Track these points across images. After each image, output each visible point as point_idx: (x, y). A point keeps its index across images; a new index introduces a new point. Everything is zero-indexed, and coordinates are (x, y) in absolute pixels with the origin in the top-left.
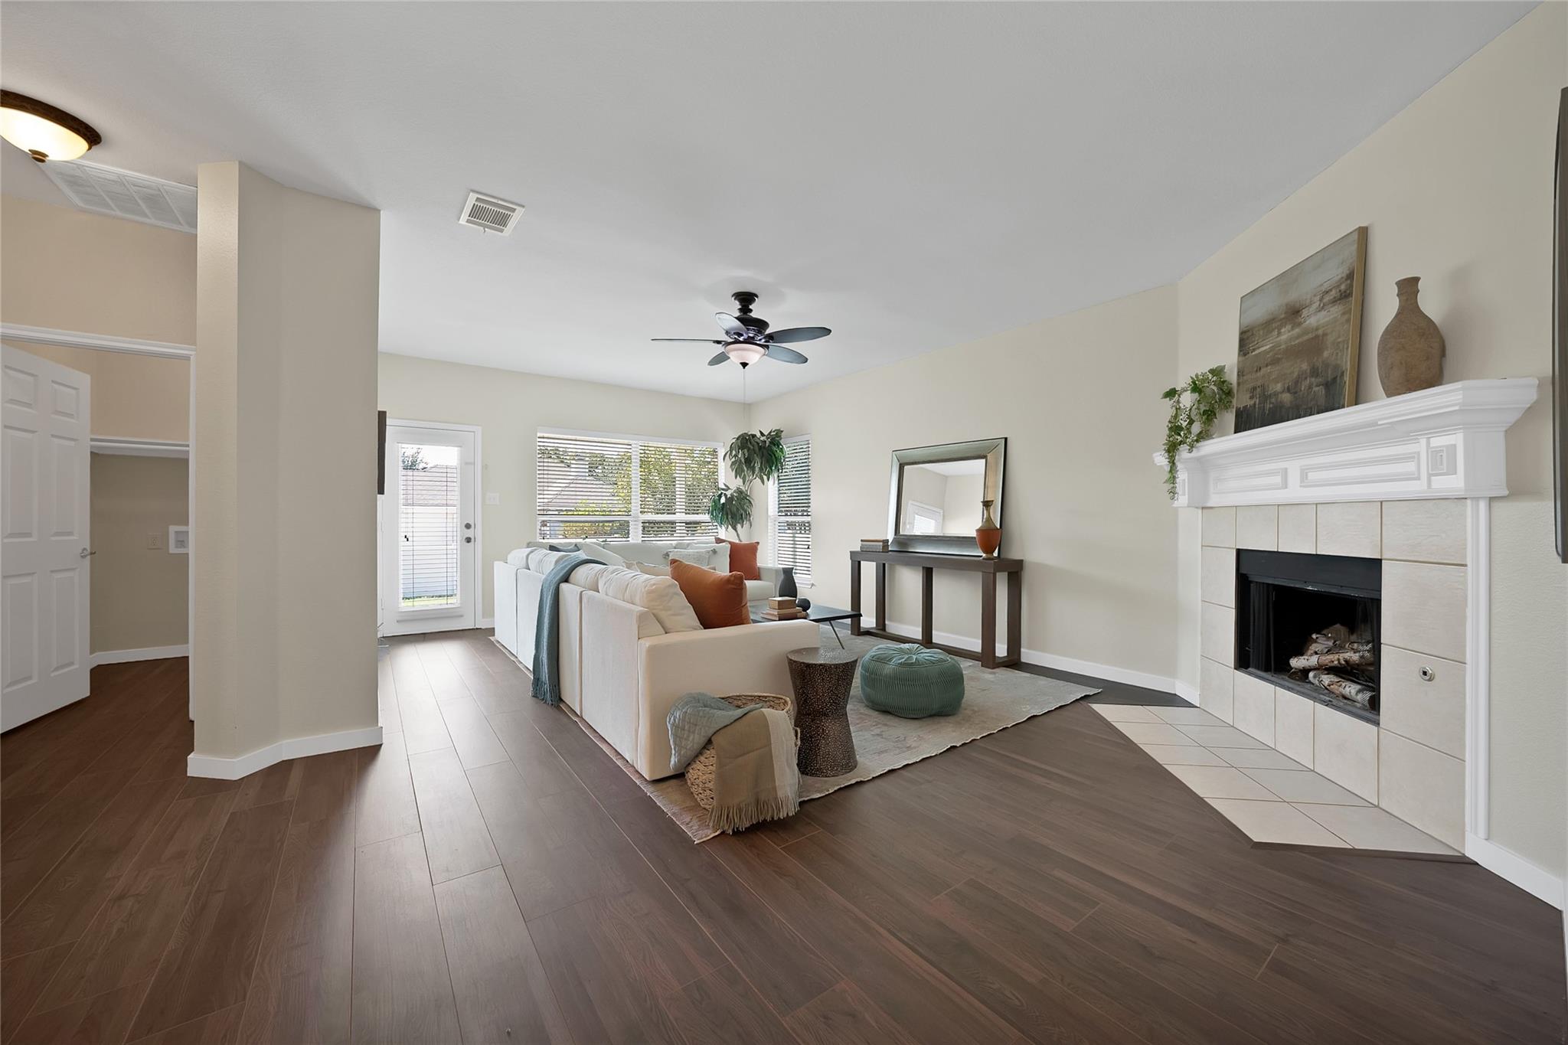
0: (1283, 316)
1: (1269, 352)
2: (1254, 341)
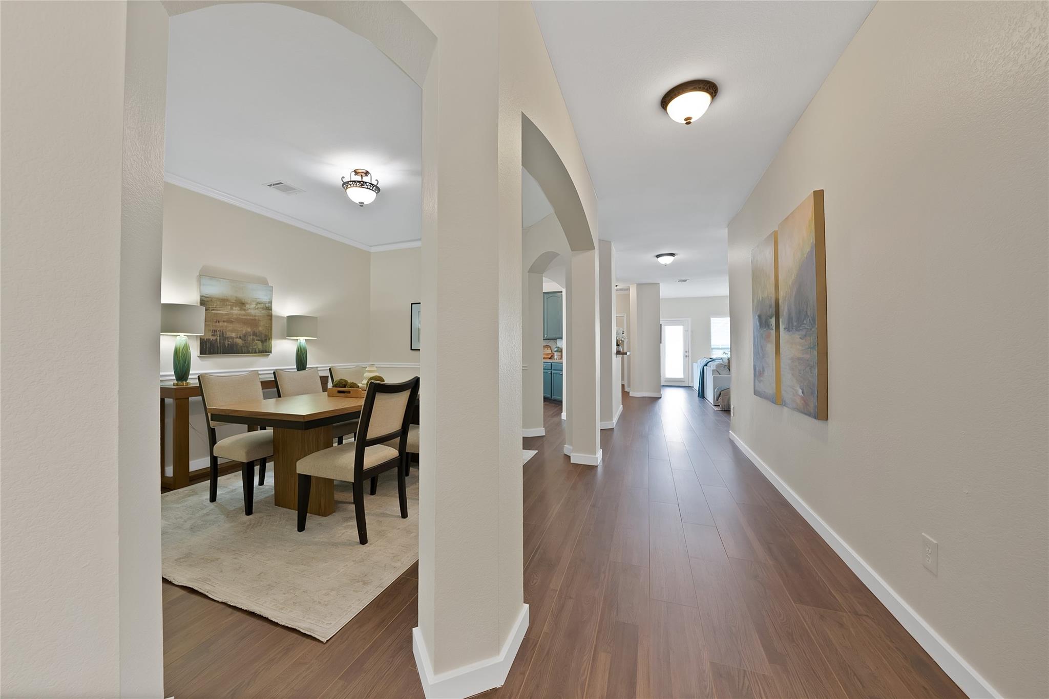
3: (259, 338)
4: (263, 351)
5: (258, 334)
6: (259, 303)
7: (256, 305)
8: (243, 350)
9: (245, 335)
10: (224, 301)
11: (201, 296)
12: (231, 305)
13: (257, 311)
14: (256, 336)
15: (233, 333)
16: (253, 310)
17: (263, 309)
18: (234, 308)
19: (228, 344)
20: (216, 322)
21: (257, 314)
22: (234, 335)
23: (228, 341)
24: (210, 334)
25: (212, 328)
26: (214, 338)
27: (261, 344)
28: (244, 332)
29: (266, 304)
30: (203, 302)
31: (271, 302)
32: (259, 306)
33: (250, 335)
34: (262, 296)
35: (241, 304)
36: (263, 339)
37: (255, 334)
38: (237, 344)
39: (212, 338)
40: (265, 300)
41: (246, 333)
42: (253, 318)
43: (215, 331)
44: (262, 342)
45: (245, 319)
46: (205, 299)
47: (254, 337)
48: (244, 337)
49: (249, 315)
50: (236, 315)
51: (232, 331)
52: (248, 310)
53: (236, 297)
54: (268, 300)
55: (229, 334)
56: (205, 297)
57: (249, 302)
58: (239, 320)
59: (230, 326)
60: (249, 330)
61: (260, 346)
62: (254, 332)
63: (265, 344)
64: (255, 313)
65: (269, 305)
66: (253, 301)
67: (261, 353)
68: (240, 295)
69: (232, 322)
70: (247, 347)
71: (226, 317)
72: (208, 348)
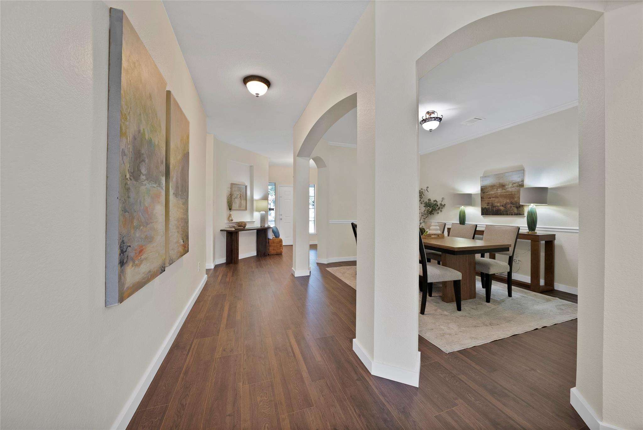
3: (514, 206)
4: (518, 214)
5: (514, 203)
6: (514, 183)
7: (512, 185)
8: (504, 213)
9: (505, 204)
10: (492, 187)
11: (481, 187)
12: (496, 188)
13: (513, 188)
14: (513, 204)
15: (498, 204)
16: (510, 189)
17: (517, 186)
18: (498, 189)
19: (495, 210)
20: (489, 198)
21: (513, 191)
22: (499, 205)
23: (496, 208)
24: (486, 205)
25: (487, 202)
26: (488, 207)
27: (516, 209)
28: (505, 203)
29: (519, 183)
30: (483, 190)
31: (523, 181)
32: (514, 185)
33: (509, 204)
34: (516, 178)
35: (503, 186)
36: (518, 206)
37: (512, 203)
38: (500, 210)
39: (487, 207)
40: (518, 181)
41: (506, 203)
42: (510, 193)
43: (488, 203)
44: (517, 208)
45: (505, 195)
46: (483, 188)
47: (512, 205)
48: (505, 206)
49: (507, 192)
50: (500, 193)
51: (498, 202)
52: (507, 189)
53: (499, 183)
54: (520, 180)
55: (496, 204)
56: (483, 187)
57: (507, 184)
58: (502, 196)
59: (497, 200)
60: (508, 201)
61: (515, 211)
62: (511, 202)
63: (519, 209)
64: (512, 190)
65: (522, 183)
66: (510, 183)
67: (516, 215)
68: (501, 181)
69: (497, 197)
70: (507, 211)
71: (494, 195)
72: (485, 212)
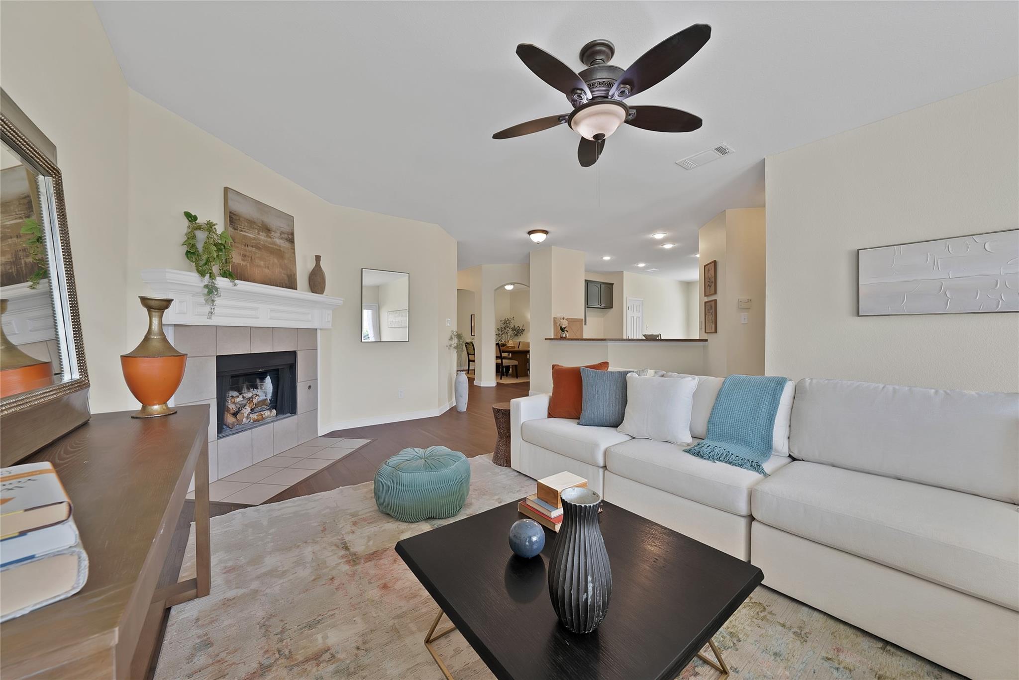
0: (260, 226)
1: (253, 240)
2: (241, 225)
